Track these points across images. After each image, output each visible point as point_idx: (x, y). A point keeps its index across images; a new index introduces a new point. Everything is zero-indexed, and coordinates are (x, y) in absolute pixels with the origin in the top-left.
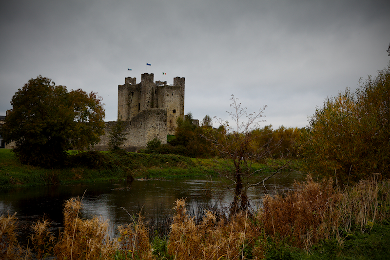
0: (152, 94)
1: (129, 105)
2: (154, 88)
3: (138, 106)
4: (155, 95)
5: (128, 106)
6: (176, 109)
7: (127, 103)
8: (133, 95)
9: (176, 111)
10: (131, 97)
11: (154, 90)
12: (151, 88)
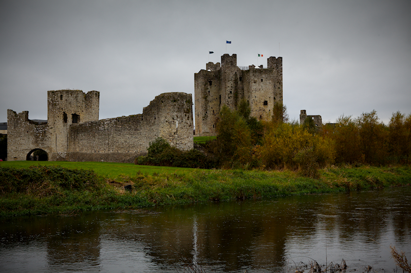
0: (236, 82)
1: (205, 98)
2: (237, 73)
3: (218, 99)
4: (239, 82)
5: (204, 100)
6: (268, 100)
7: (203, 96)
8: (211, 84)
9: (269, 103)
10: (209, 87)
11: (238, 76)
12: (234, 73)
